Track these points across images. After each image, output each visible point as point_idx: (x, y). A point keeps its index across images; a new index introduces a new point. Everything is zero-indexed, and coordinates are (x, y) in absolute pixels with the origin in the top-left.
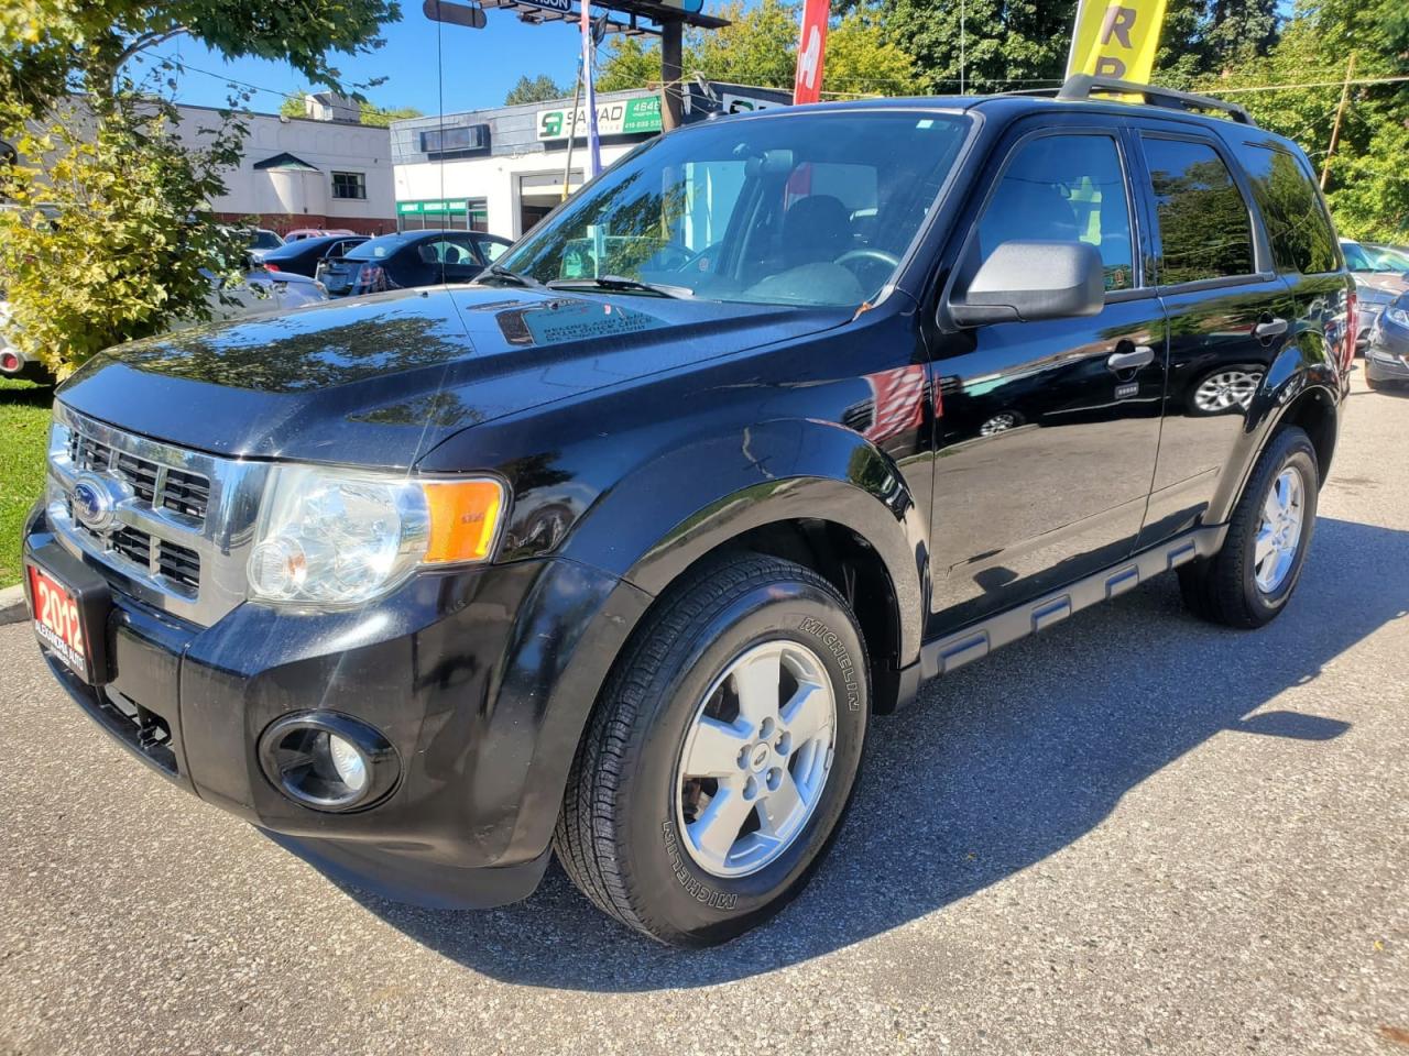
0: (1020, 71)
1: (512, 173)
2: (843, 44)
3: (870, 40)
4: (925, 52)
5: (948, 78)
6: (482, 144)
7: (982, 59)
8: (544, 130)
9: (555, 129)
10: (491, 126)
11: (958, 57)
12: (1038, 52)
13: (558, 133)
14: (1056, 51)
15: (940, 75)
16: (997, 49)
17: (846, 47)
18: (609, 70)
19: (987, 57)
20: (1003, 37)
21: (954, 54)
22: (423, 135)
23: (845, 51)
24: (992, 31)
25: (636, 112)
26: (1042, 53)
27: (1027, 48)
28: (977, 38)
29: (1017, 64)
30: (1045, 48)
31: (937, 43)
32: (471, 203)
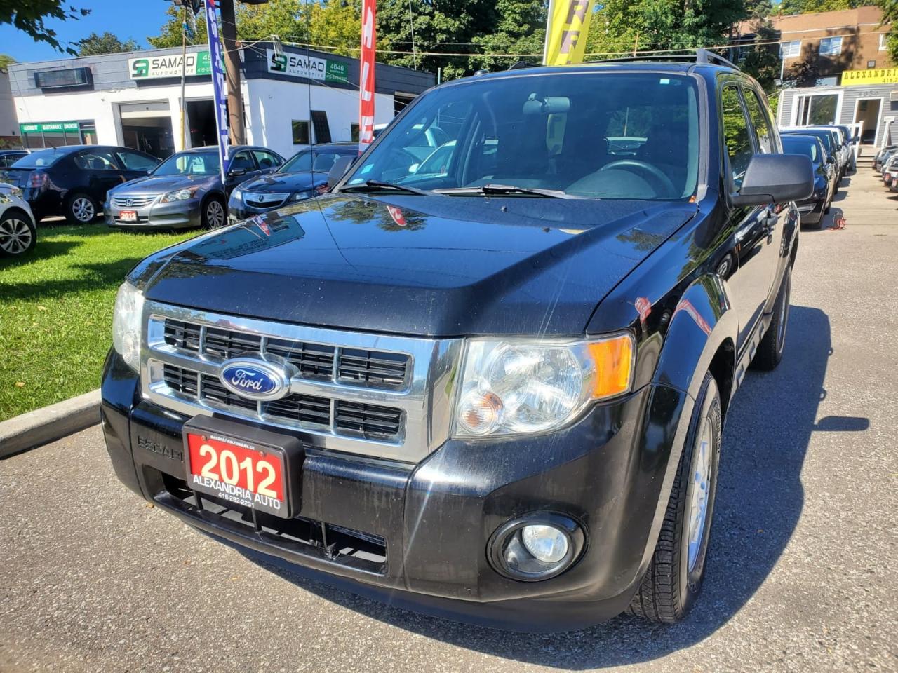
0: (444, 36)
1: (112, 103)
2: (332, 17)
3: (349, 15)
4: (384, 23)
5: (400, 40)
6: (86, 82)
7: (420, 28)
8: (135, 72)
9: (144, 71)
10: (92, 68)
11: (405, 27)
12: (454, 25)
13: (146, 74)
14: (464, 24)
15: (395, 38)
16: (429, 22)
17: (334, 19)
18: (170, 30)
19: (423, 27)
20: (432, 15)
21: (403, 24)
22: (36, 75)
23: (333, 21)
24: (425, 11)
25: (204, 60)
26: (456, 25)
27: (447, 22)
28: (416, 14)
29: (443, 32)
30: (458, 23)
31: (390, 18)
32: (82, 124)
